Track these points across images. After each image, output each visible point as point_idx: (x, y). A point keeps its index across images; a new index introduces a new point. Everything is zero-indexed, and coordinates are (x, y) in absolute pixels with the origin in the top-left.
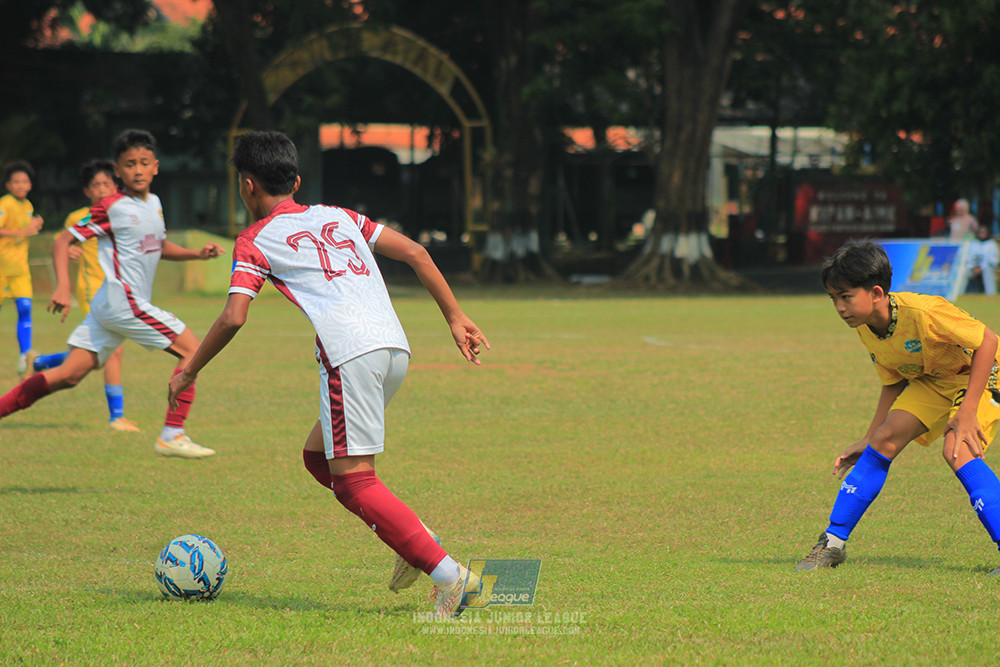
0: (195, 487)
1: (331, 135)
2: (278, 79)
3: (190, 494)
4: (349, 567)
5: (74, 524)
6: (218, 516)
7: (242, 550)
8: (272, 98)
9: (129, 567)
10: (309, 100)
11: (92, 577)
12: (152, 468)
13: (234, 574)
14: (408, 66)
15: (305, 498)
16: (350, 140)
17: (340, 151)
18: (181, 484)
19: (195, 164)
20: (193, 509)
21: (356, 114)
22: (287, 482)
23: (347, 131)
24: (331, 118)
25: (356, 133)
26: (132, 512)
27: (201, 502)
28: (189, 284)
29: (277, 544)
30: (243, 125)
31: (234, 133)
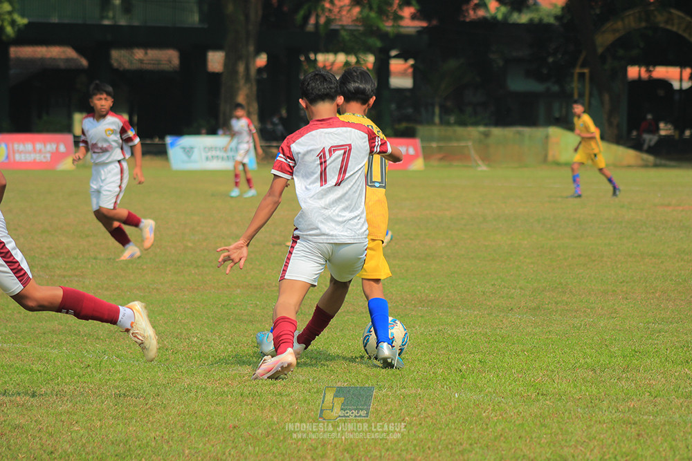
0: (556, 275)
1: (633, 72)
2: (603, 39)
3: (554, 279)
4: (648, 323)
5: (488, 294)
6: (571, 292)
7: (585, 312)
8: (600, 50)
9: (520, 319)
10: (621, 52)
11: (499, 325)
12: (532, 263)
13: (581, 325)
14: (681, 32)
15: (621, 283)
16: (644, 75)
17: (639, 82)
18: (549, 273)
19: (556, 88)
20: (556, 287)
21: (650, 61)
22: (610, 273)
23: (643, 70)
24: (633, 63)
25: (648, 71)
26: (521, 288)
27: (561, 283)
28: (550, 158)
29: (606, 308)
30: (583, 66)
31: (578, 70)
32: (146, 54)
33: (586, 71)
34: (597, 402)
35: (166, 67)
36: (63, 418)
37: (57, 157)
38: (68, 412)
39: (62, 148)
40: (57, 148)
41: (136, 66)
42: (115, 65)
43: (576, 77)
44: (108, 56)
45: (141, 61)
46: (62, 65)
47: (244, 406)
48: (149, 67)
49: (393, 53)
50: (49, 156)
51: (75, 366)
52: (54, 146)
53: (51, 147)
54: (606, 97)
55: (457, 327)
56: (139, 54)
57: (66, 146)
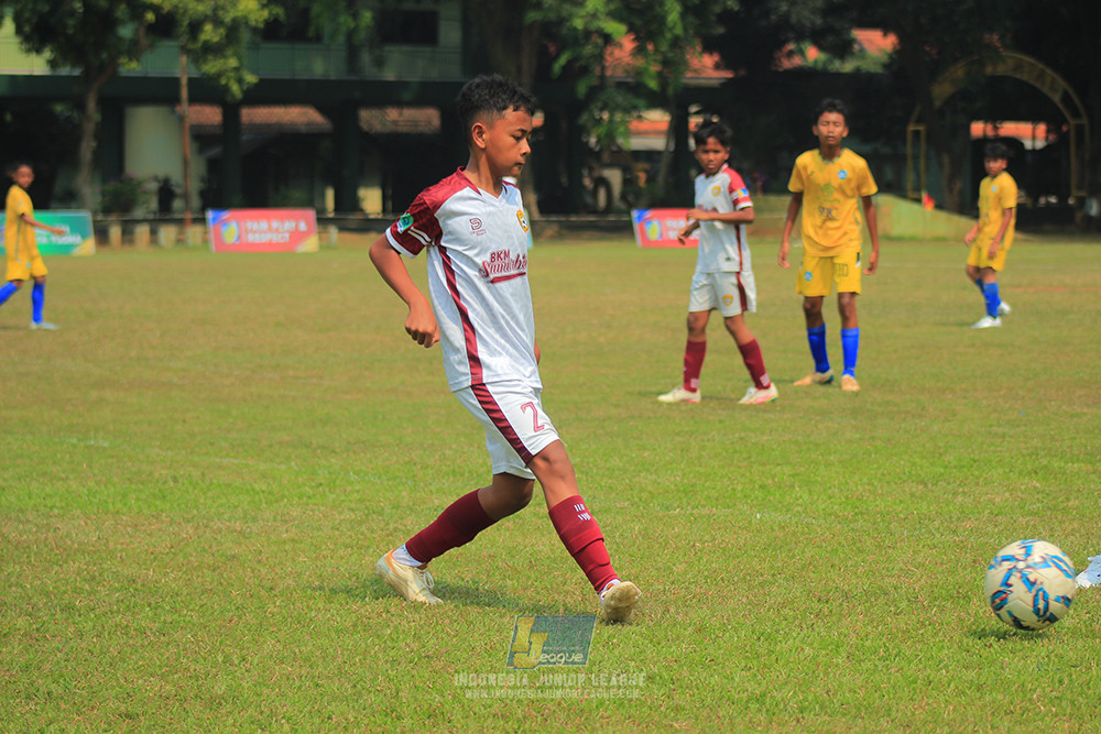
1: (978, 128)
2: (941, 91)
8: (938, 104)
10: (963, 104)
14: (1032, 82)
16: (990, 132)
21: (995, 116)
23: (989, 126)
24: (978, 118)
25: (996, 128)
30: (918, 121)
31: (911, 128)
32: (401, 114)
33: (921, 128)
34: (926, 522)
35: (423, 128)
36: (287, 547)
37: (297, 236)
38: (293, 540)
39: (303, 226)
40: (297, 226)
41: (389, 128)
42: (365, 127)
43: (909, 137)
44: (356, 118)
45: (395, 122)
46: (303, 129)
47: (502, 531)
48: (404, 129)
49: (693, 109)
50: (287, 235)
51: (304, 485)
52: (294, 225)
53: (289, 225)
54: (946, 159)
55: (763, 433)
56: (393, 114)
57: (308, 223)
